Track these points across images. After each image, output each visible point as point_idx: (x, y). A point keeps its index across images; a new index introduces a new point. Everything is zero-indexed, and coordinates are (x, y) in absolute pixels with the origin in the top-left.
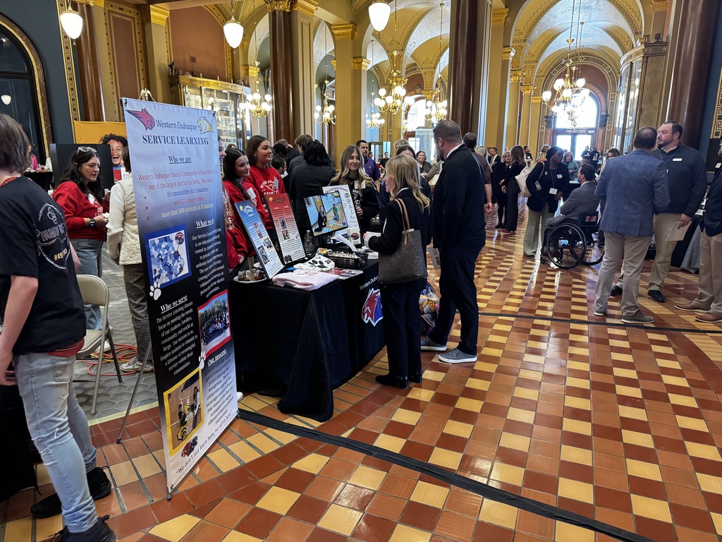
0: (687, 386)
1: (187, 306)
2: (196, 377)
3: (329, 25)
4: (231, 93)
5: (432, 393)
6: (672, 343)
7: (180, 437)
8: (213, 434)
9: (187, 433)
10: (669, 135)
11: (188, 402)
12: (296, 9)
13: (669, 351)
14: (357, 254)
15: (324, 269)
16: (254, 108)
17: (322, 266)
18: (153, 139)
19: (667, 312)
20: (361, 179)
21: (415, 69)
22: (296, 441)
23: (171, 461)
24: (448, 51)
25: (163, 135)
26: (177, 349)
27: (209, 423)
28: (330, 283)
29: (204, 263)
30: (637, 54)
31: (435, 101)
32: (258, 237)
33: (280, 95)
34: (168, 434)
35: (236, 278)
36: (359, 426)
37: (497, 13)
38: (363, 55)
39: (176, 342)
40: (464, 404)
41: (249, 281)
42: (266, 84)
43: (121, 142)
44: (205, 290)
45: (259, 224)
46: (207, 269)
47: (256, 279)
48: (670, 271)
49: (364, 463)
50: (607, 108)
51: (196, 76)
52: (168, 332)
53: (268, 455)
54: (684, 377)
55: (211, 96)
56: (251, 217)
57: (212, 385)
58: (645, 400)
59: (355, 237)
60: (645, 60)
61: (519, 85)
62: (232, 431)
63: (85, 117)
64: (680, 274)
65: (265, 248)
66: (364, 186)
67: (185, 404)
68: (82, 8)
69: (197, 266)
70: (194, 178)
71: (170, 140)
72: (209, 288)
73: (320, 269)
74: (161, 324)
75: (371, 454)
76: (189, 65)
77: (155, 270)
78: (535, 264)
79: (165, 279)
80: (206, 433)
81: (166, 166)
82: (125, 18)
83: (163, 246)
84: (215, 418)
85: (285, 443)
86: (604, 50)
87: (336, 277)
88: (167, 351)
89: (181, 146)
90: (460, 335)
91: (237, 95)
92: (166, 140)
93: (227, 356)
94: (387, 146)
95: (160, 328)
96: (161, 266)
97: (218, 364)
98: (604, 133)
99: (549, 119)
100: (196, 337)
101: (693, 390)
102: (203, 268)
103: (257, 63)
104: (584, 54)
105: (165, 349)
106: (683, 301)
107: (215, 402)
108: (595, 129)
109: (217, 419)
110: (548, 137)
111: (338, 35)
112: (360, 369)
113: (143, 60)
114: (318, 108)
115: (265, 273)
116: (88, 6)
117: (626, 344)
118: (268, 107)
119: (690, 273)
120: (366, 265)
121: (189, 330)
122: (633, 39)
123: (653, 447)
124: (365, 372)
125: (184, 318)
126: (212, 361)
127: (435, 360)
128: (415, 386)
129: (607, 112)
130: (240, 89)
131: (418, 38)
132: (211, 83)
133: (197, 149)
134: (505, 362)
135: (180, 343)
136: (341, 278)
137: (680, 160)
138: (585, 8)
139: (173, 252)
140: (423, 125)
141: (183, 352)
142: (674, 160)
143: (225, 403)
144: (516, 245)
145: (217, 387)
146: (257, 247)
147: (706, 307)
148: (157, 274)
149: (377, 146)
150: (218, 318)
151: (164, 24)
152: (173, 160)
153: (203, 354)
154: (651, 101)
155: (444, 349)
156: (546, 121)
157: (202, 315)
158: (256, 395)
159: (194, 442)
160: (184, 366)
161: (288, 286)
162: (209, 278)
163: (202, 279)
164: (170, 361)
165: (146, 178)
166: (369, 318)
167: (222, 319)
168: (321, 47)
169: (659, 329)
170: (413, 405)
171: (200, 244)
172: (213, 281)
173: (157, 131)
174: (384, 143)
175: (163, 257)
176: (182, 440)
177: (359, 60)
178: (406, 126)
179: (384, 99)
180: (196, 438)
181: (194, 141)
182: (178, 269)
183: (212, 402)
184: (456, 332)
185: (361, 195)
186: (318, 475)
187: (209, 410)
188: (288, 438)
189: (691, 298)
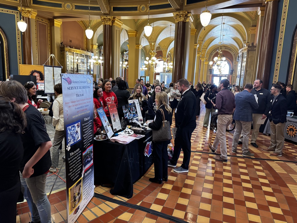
0: (268, 183)
1: (79, 152)
2: (80, 181)
3: (127, 31)
4: (86, 55)
5: (172, 186)
6: (262, 165)
7: (73, 207)
8: (85, 204)
9: (76, 204)
10: (259, 84)
11: (77, 192)
12: (114, 24)
13: (261, 168)
14: (143, 128)
15: (130, 135)
16: (95, 61)
17: (129, 133)
18: (71, 88)
19: (259, 152)
20: (141, 97)
21: (159, 49)
22: (118, 207)
23: (70, 217)
24: (174, 42)
25: (74, 86)
26: (75, 170)
27: (84, 200)
28: (133, 141)
29: (86, 135)
30: (245, 50)
31: (167, 62)
32: (105, 122)
33: (107, 58)
34: (69, 205)
35: (95, 138)
36: (144, 200)
37: (192, 31)
38: (140, 43)
39: (74, 168)
40: (185, 190)
41: (100, 139)
42: (100, 52)
43: (39, 73)
44: (86, 145)
45: (105, 116)
46: (86, 137)
47: (103, 139)
48: (259, 134)
49: (147, 216)
50: (233, 67)
51: (72, 48)
52: (72, 164)
53: (107, 213)
54: (267, 179)
55: (77, 56)
56: (102, 114)
57: (86, 184)
58: (253, 189)
59: (141, 121)
60: (248, 52)
61: (199, 57)
62: (92, 202)
63: (24, 63)
64: (263, 136)
65: (107, 126)
66: (143, 100)
67: (76, 192)
68: (26, 19)
69: (84, 136)
70: (85, 101)
71: (77, 88)
72: (87, 144)
73: (128, 135)
74: (70, 160)
75: (149, 212)
76: (69, 43)
77: (69, 139)
78: (207, 130)
79: (72, 143)
80: (83, 204)
81: (75, 98)
82: (43, 24)
83: (72, 129)
84: (86, 197)
85: (114, 208)
86: (232, 45)
87: (135, 138)
88: (71, 171)
89: (80, 90)
90: (183, 161)
91: (88, 56)
92: (75, 88)
93: (91, 172)
94: (148, 78)
95: (69, 162)
96: (71, 137)
97: (88, 175)
98: (232, 77)
99: (211, 70)
100: (81, 165)
101: (271, 185)
102: (85, 136)
103: (97, 44)
104: (224, 46)
105: (70, 171)
106: (264, 147)
107: (86, 191)
108: (229, 75)
109: (87, 198)
110: (211, 77)
111: (130, 35)
112: (143, 176)
113: (50, 41)
114: (121, 63)
115: (107, 136)
116: (29, 18)
117: (244, 165)
118: (101, 62)
119: (267, 135)
120: (146, 133)
121: (79, 162)
122: (243, 42)
123: (257, 209)
124: (145, 176)
125: (78, 158)
126: (86, 174)
127: (172, 171)
128: (165, 183)
129: (233, 69)
130: (89, 54)
131: (161, 37)
132: (78, 51)
133: (86, 90)
134: (199, 172)
135: (76, 168)
136: (137, 138)
137: (262, 94)
138: (225, 30)
139: (76, 131)
140: (162, 71)
141: (77, 171)
142: (260, 94)
143: (90, 191)
144: (200, 122)
145: (87, 184)
146: (104, 126)
147: (273, 150)
148: (70, 140)
149: (144, 78)
150: (89, 156)
151: (60, 27)
152: (78, 95)
153: (83, 172)
154: (250, 67)
155: (175, 167)
156: (210, 71)
157: (84, 156)
158: (100, 186)
159: (78, 208)
160: (77, 177)
161: (116, 142)
162: (87, 140)
163: (85, 141)
164: (72, 176)
165: (68, 103)
166: (147, 154)
167: (90, 156)
168: (123, 38)
169: (256, 159)
170: (164, 191)
171: (85, 127)
172: (88, 141)
173: (72, 85)
174: (147, 77)
175: (72, 134)
176: (74, 208)
177: (138, 45)
178: (156, 71)
179: (148, 61)
180: (79, 206)
181: (85, 87)
182: (77, 138)
183: (85, 191)
184: (181, 159)
185: (142, 103)
186: (129, 222)
187: (84, 194)
188: (115, 206)
189: (268, 146)
